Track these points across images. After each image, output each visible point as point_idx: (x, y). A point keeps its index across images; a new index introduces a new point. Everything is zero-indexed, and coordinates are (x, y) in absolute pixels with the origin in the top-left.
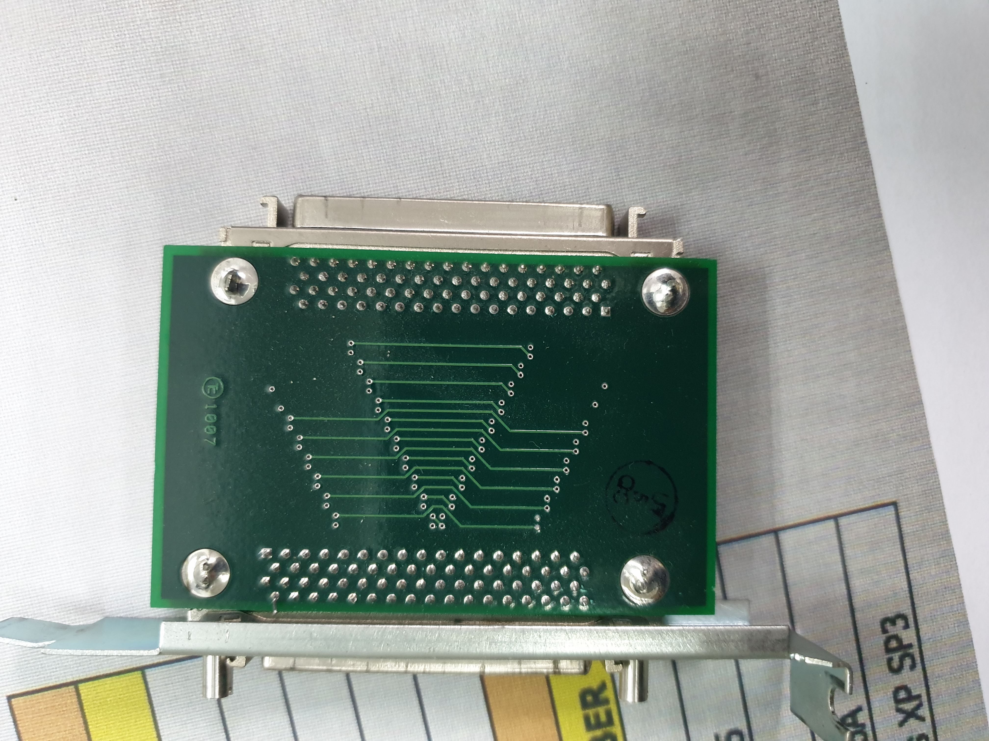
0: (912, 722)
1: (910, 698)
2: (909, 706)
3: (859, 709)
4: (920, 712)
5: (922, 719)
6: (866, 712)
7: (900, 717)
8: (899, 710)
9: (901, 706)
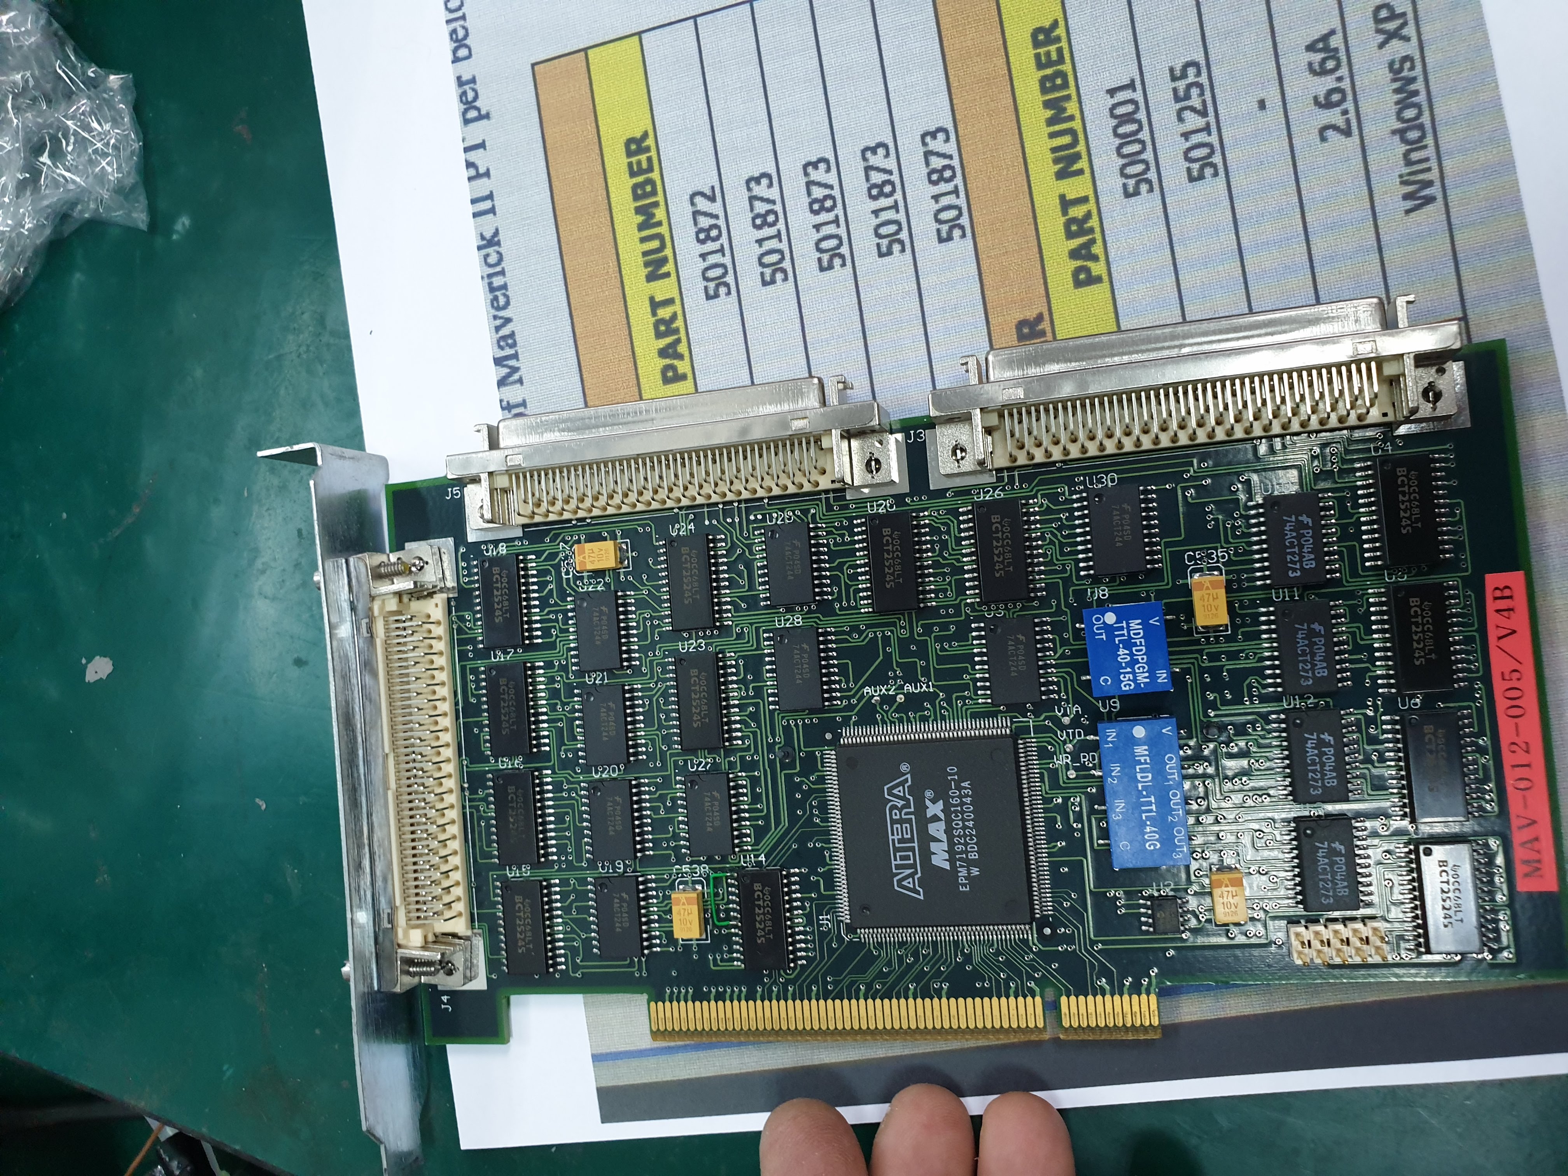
0: (1395, 43)
1: (1393, 16)
2: (1391, 26)
3: (1332, 32)
4: (1405, 32)
5: (1407, 39)
6: (1340, 35)
7: (1381, 38)
8: (1378, 31)
9: (1381, 26)
